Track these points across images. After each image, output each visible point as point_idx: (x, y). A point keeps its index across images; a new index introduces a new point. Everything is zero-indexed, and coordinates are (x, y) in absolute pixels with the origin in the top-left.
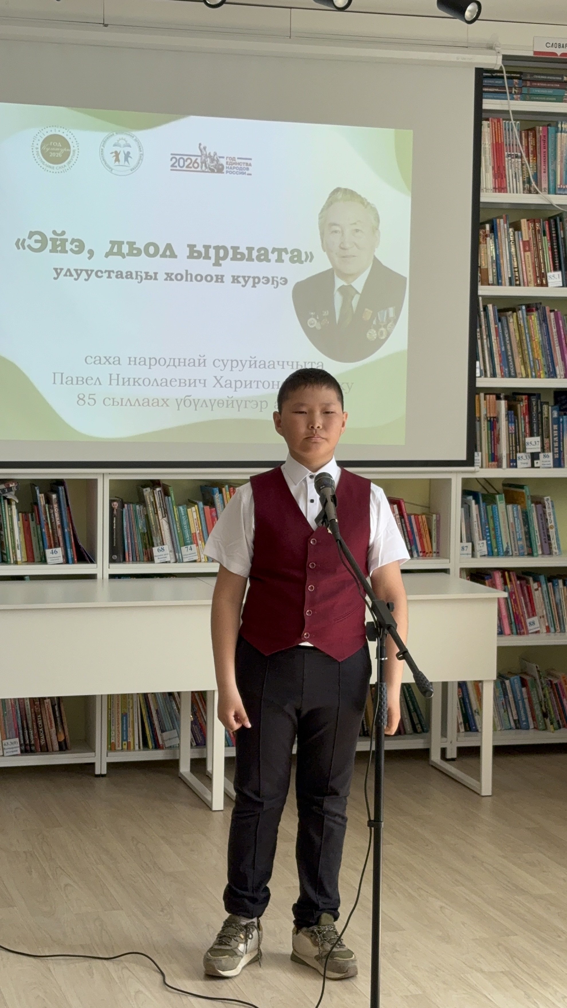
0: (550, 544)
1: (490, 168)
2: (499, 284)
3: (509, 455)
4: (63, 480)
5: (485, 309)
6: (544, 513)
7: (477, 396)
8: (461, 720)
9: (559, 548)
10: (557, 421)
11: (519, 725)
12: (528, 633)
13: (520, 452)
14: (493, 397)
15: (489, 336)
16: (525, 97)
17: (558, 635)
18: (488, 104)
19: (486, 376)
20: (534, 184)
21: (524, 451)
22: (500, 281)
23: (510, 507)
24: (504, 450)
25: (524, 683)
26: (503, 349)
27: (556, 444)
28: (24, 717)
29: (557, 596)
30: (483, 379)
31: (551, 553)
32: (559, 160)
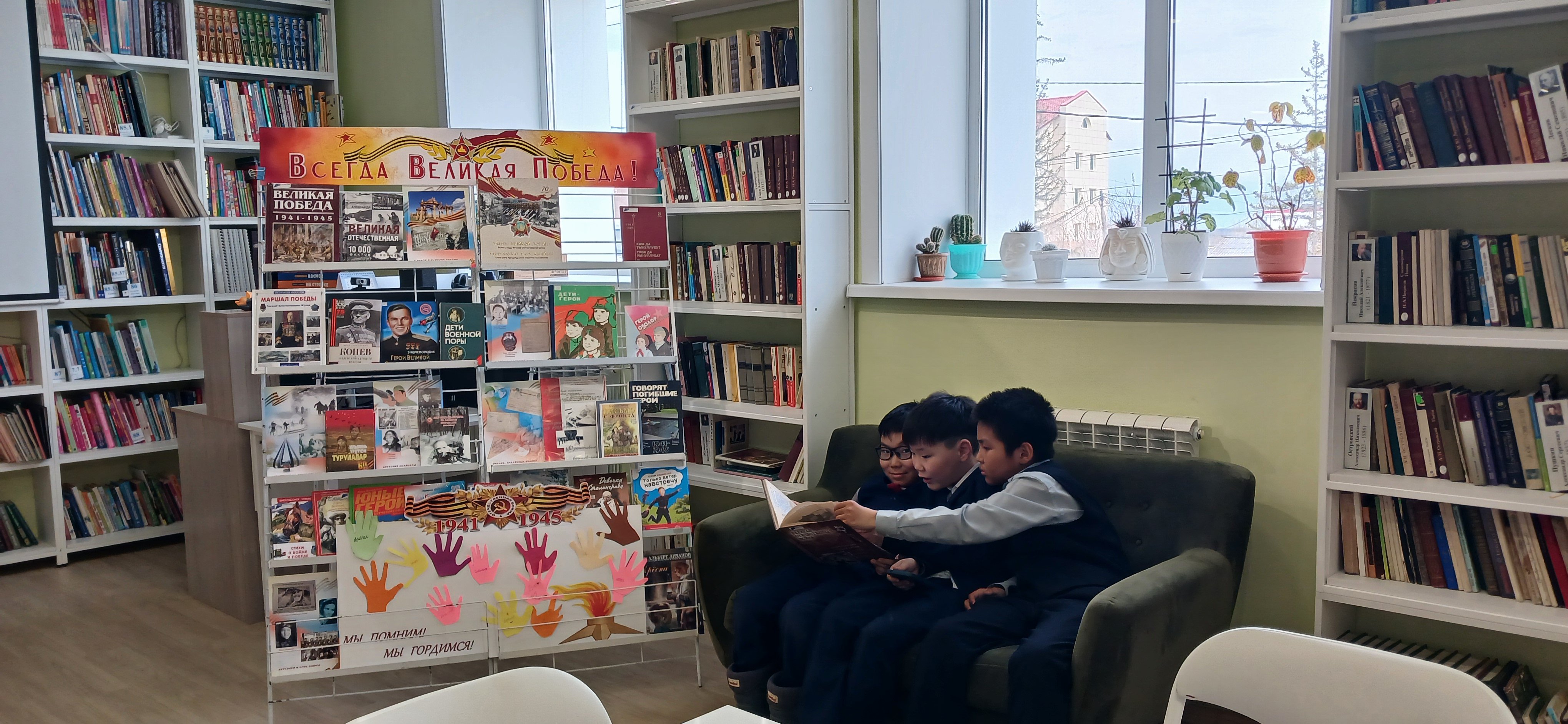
0: (140, 365)
1: (48, 26)
2: (68, 132)
3: (95, 287)
5: (57, 155)
6: (130, 337)
7: (55, 235)
11: (132, 524)
12: (132, 444)
13: (107, 283)
14: (73, 236)
15: (63, 180)
17: (163, 442)
19: (63, 216)
20: (95, 44)
21: (111, 282)
22: (70, 130)
24: (90, 283)
25: (133, 488)
26: (80, 191)
29: (159, 409)
30: (60, 218)
31: (141, 373)
32: (119, 24)
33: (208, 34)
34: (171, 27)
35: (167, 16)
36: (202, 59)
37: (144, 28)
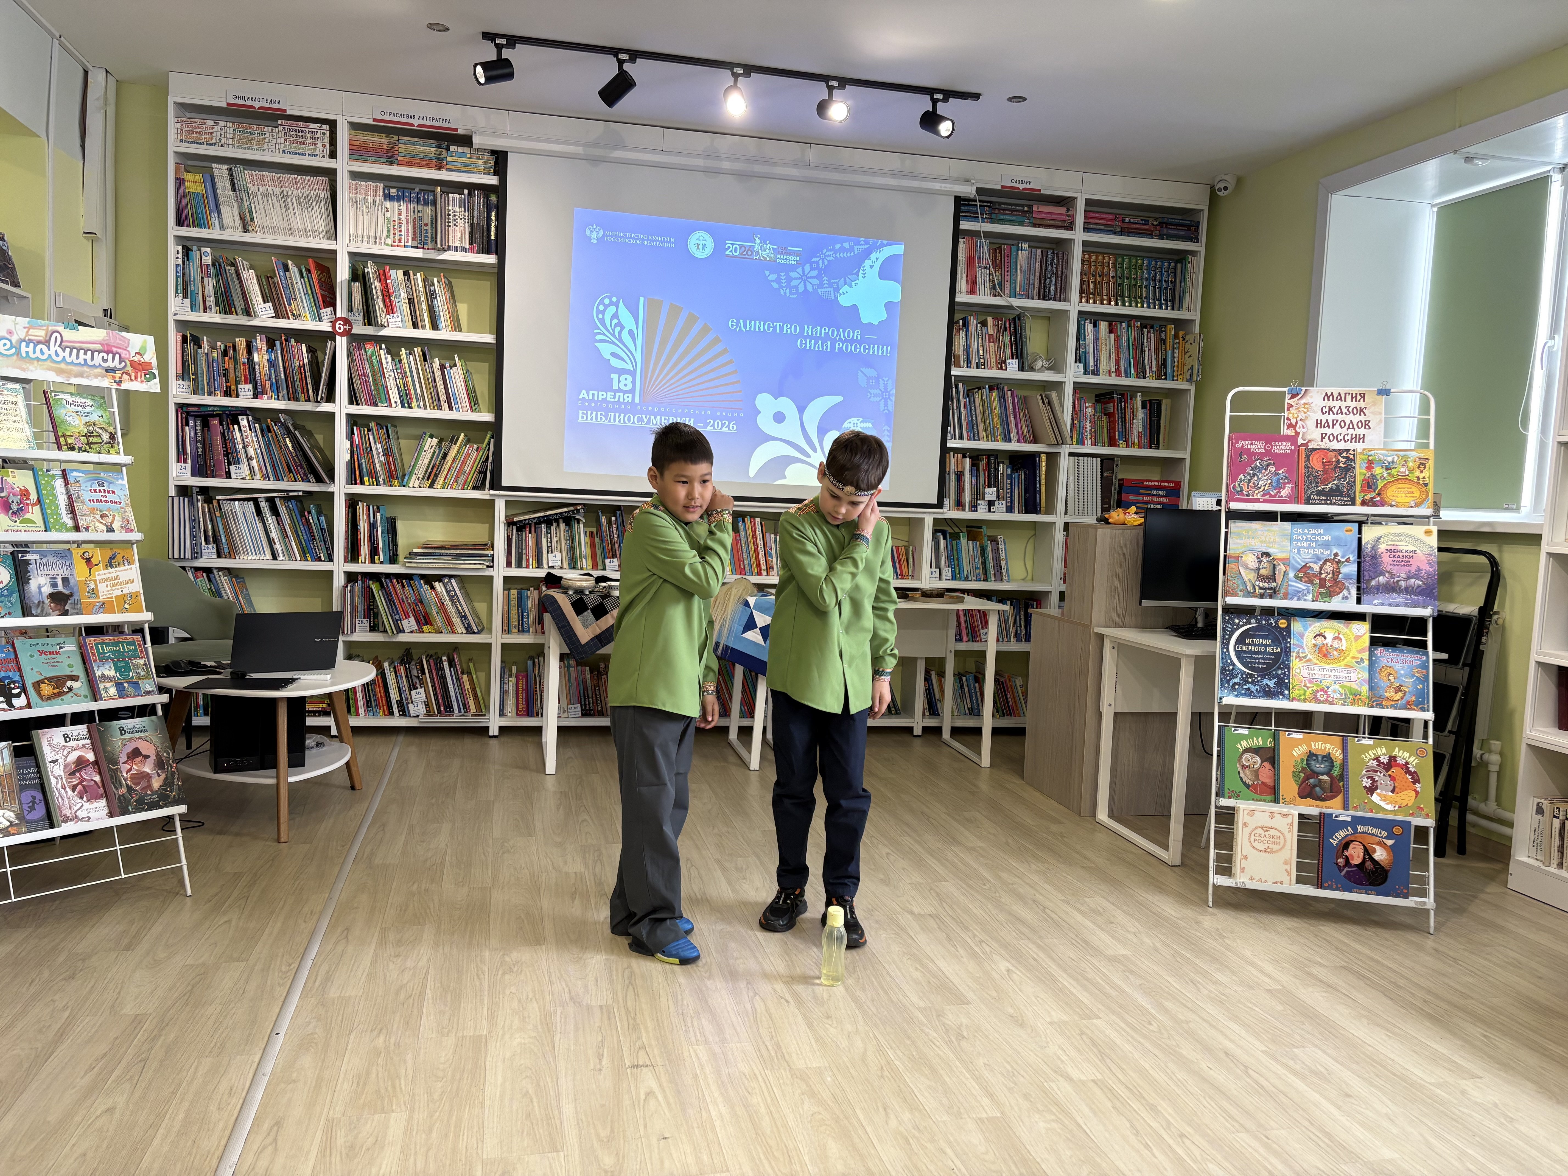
0: (1001, 573)
1: (965, 276)
2: (968, 367)
3: (971, 502)
4: (619, 506)
5: (957, 386)
6: (998, 548)
7: (947, 454)
8: (926, 706)
9: (1008, 575)
10: (1010, 477)
11: (972, 712)
12: (982, 641)
13: (980, 499)
14: (960, 456)
15: (959, 407)
16: (993, 221)
17: (1006, 644)
18: (964, 225)
19: (955, 439)
20: (998, 290)
21: (983, 499)
22: (969, 365)
23: (971, 542)
24: (967, 498)
25: (977, 680)
26: (970, 420)
27: (1009, 495)
28: (585, 688)
30: (953, 440)
31: (1001, 580)
32: (1019, 272)
33: (1089, 278)
34: (1060, 273)
35: (1057, 264)
36: (1081, 302)
37: (1038, 274)
